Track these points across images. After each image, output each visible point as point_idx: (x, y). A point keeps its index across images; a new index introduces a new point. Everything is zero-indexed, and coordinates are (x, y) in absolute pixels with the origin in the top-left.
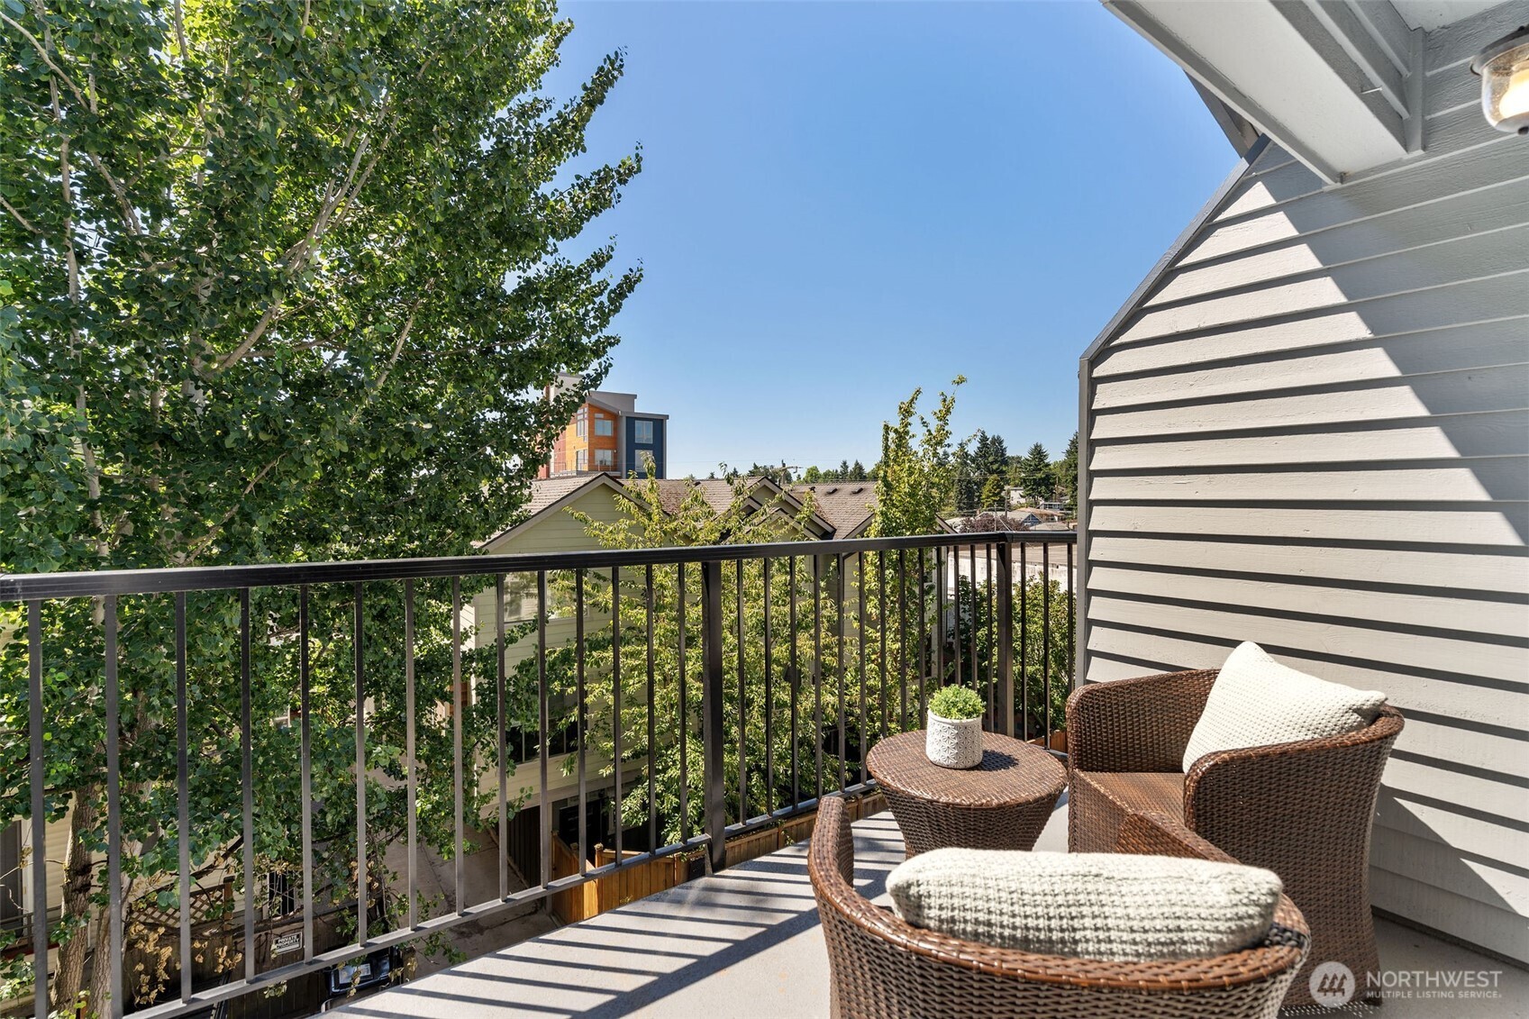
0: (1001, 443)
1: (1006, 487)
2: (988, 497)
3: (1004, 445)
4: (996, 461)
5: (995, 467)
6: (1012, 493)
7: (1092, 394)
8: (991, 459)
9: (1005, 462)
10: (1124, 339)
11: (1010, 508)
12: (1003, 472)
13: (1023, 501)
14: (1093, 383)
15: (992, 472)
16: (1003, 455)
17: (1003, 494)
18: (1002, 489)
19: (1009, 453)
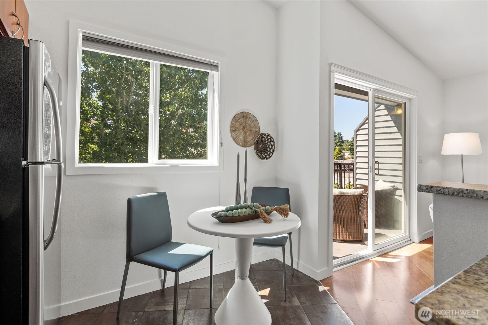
0: (341, 135)
1: (343, 151)
2: (336, 155)
3: (342, 135)
4: (339, 142)
5: (339, 144)
6: (346, 154)
7: (357, 137)
8: (337, 141)
9: (343, 142)
10: (362, 128)
11: (345, 159)
12: (342, 146)
13: (349, 156)
14: (357, 135)
15: (338, 146)
16: (342, 139)
17: (342, 154)
18: (342, 152)
19: (344, 139)
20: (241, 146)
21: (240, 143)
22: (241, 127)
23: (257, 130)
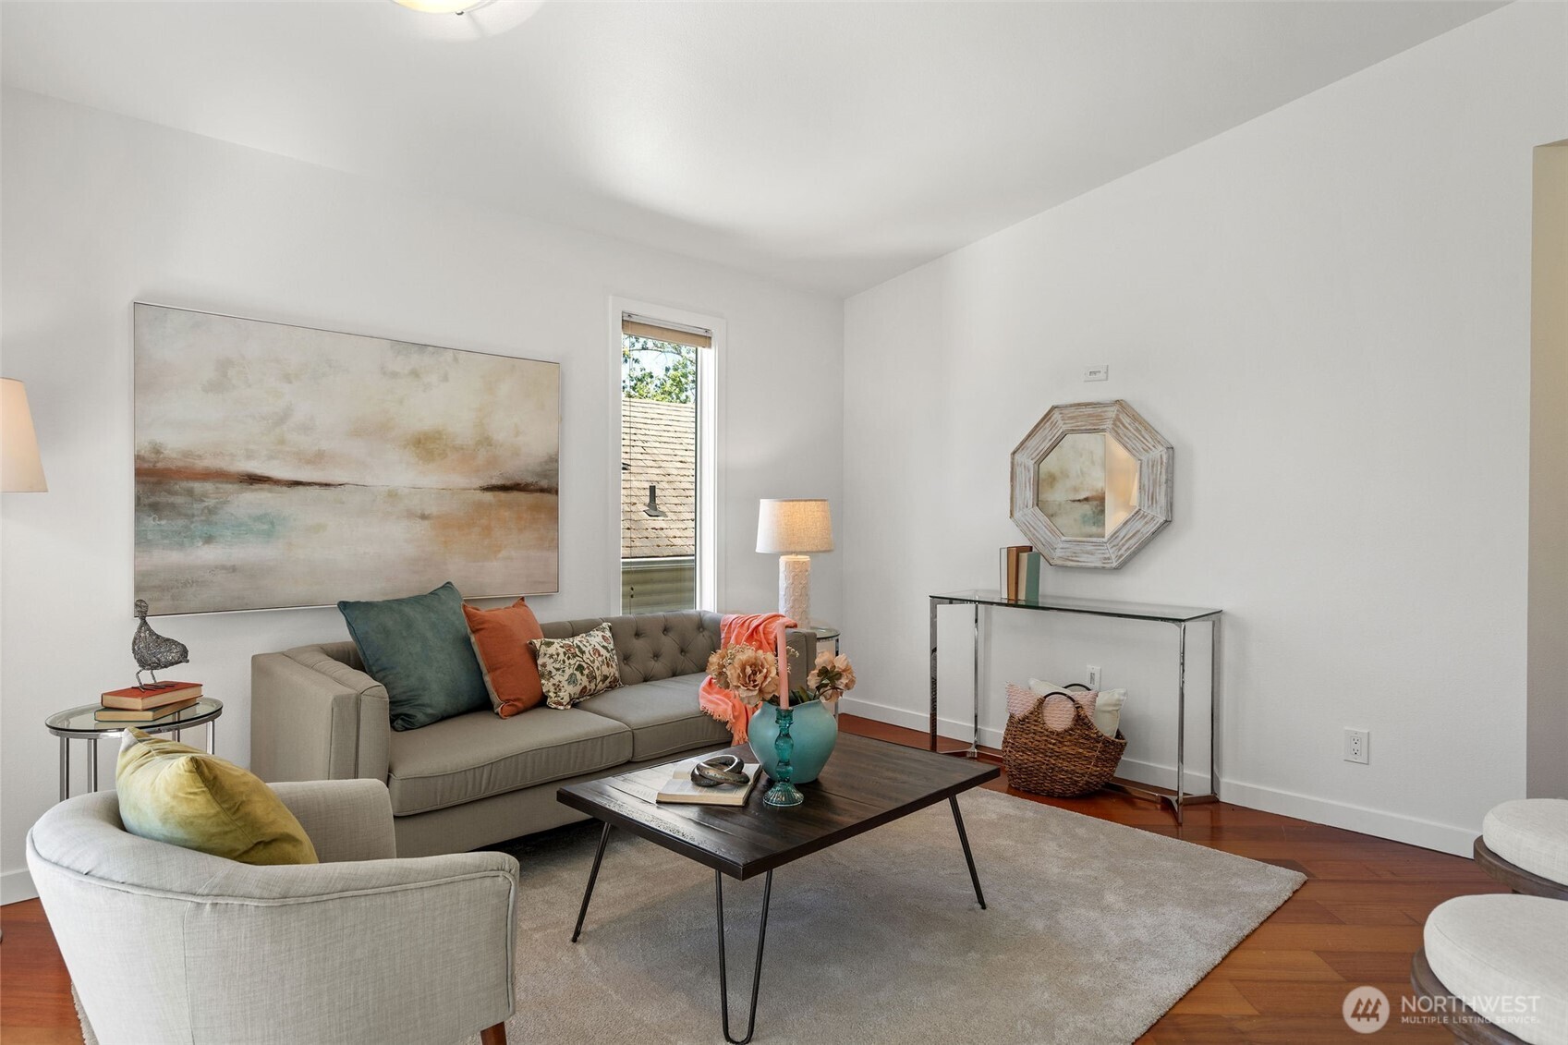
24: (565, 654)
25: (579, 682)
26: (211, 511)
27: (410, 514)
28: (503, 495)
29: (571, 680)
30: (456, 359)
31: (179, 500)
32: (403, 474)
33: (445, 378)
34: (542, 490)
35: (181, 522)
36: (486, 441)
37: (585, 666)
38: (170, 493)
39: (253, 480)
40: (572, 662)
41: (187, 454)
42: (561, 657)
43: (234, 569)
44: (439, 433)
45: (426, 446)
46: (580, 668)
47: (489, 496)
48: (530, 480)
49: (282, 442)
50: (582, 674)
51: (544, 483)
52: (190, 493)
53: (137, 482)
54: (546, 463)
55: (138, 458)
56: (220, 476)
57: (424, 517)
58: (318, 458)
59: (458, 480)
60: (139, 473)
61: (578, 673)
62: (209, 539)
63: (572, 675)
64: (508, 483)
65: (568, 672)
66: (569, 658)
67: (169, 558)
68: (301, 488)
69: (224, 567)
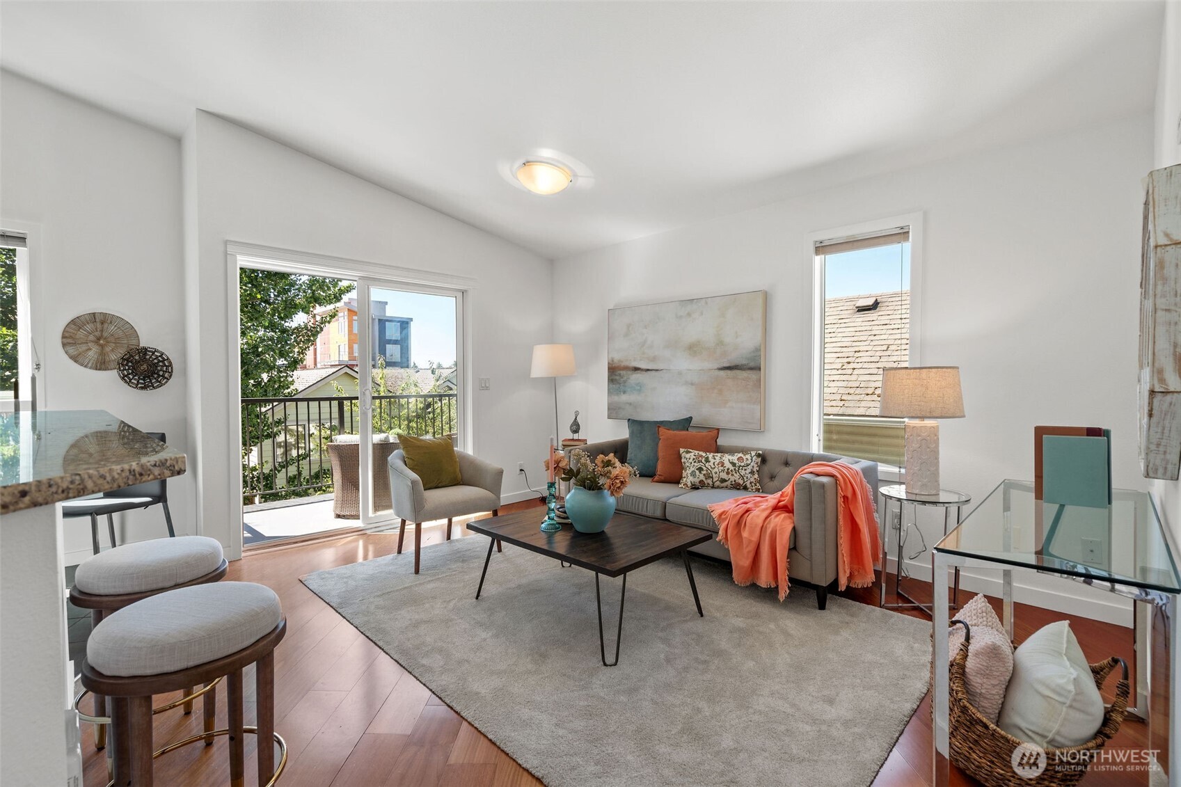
20: (91, 368)
21: (88, 363)
22: (91, 337)
23: (134, 342)
24: (694, 459)
25: (697, 476)
26: (625, 382)
27: (686, 383)
28: (729, 372)
29: (693, 474)
30: (706, 303)
31: (617, 378)
32: (684, 364)
33: (702, 314)
34: (751, 369)
35: (618, 386)
36: (720, 343)
37: (705, 468)
38: (616, 375)
39: (636, 369)
40: (696, 464)
41: (620, 361)
42: (691, 460)
43: (630, 404)
44: (699, 342)
45: (693, 349)
46: (700, 469)
47: (722, 373)
48: (744, 362)
49: (644, 353)
50: (700, 472)
51: (752, 364)
52: (620, 375)
53: (609, 372)
54: (753, 352)
55: (609, 363)
56: (626, 368)
57: (692, 384)
58: (654, 359)
59: (707, 365)
60: (609, 369)
61: (697, 472)
62: (624, 392)
63: (693, 471)
64: (733, 364)
65: (692, 469)
66: (695, 462)
67: (616, 398)
68: (649, 372)
69: (628, 403)
